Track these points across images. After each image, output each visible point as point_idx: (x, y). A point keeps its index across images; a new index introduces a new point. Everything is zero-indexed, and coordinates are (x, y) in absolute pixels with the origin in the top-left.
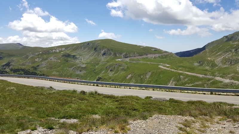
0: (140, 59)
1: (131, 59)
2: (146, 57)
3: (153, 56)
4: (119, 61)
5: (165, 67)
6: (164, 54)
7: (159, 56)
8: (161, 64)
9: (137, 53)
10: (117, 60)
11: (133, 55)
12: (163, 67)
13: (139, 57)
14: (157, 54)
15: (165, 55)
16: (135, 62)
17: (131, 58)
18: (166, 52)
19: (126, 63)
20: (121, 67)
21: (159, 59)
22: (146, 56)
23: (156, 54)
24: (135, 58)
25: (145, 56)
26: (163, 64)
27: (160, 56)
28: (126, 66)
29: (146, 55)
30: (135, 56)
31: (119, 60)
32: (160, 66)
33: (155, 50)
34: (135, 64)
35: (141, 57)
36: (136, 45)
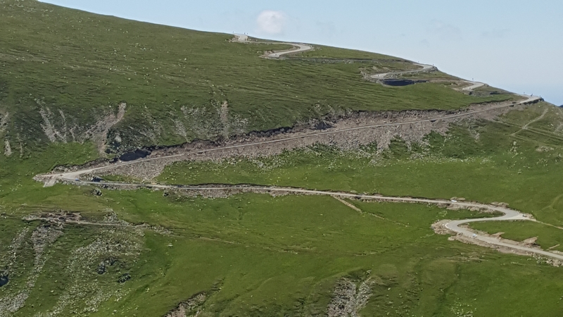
0: (268, 162)
1: (185, 164)
2: (319, 147)
3: (384, 132)
4: (72, 188)
5: (490, 229)
6: (479, 111)
7: (432, 136)
8: (456, 204)
9: (232, 112)
10: (51, 179)
11: (202, 132)
12: (476, 227)
13: (251, 150)
14: (412, 119)
15: (482, 122)
16: (218, 193)
17: (180, 156)
18: (493, 95)
19: (137, 202)
20: (92, 249)
21: (435, 160)
22: (320, 136)
23: (405, 111)
24: (215, 156)
25: (305, 139)
26: (475, 206)
27: (442, 130)
28: (139, 230)
29: (321, 126)
30: (218, 142)
31: (70, 176)
32: (450, 225)
33: (391, 75)
34: (217, 208)
35: (272, 147)
36: (224, 40)
